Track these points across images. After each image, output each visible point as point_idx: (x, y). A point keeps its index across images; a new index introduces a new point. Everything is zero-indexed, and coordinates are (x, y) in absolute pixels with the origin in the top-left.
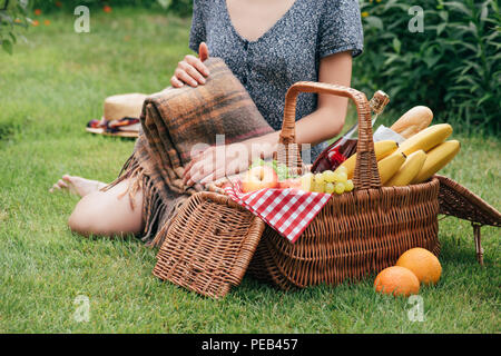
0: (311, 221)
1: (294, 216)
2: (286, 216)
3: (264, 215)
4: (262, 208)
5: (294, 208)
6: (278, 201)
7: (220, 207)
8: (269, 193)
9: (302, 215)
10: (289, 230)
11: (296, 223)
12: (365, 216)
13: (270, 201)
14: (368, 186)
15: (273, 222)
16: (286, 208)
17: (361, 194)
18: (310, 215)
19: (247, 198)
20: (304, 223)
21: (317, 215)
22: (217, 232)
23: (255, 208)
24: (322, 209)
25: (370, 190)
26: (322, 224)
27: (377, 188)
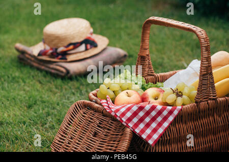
0: (166, 129)
1: (154, 125)
2: (148, 125)
3: (131, 125)
4: (129, 120)
5: (154, 119)
6: (141, 114)
7: (97, 115)
8: (135, 108)
9: (160, 125)
10: (150, 137)
11: (155, 131)
12: (205, 121)
13: (135, 114)
14: (208, 98)
15: (137, 131)
16: (147, 120)
17: (203, 105)
18: (166, 125)
19: (118, 110)
20: (161, 131)
21: (171, 124)
22: (95, 134)
23: (124, 119)
24: (175, 119)
25: (209, 101)
26: (174, 129)
27: (214, 99)
